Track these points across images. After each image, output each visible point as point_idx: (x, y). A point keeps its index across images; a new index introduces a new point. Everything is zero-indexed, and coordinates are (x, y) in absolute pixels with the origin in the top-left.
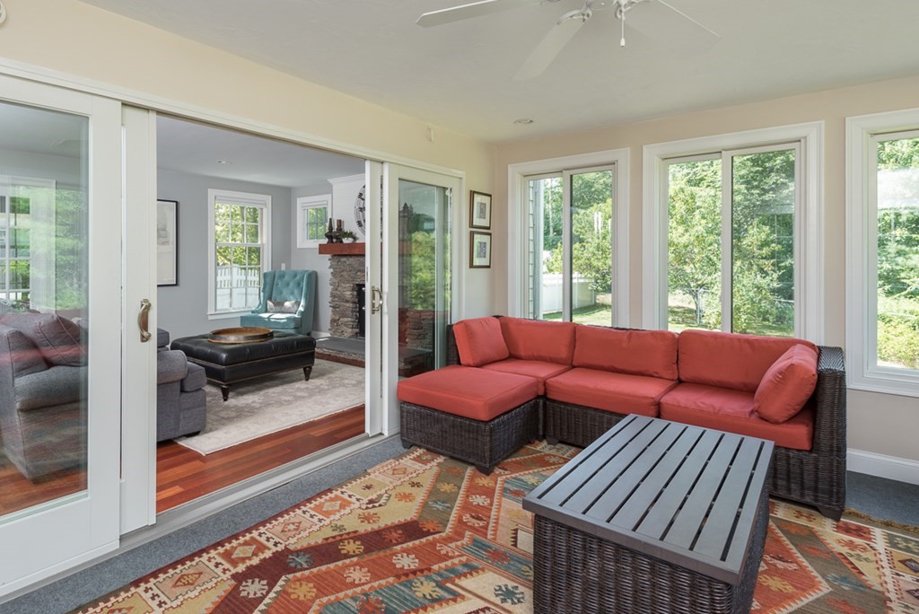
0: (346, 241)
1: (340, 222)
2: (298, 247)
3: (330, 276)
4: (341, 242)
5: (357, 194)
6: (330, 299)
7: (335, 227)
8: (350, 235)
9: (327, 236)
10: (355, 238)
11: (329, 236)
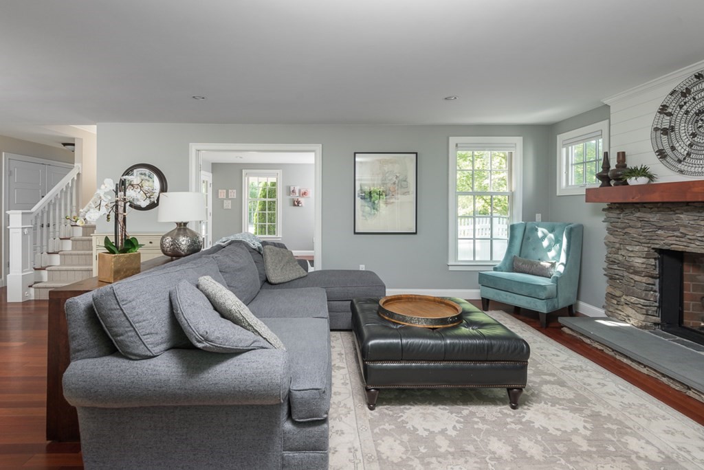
0: (632, 181)
1: (622, 156)
2: (558, 194)
3: (606, 233)
4: (626, 183)
5: (657, 106)
6: (605, 265)
7: (613, 164)
8: (643, 172)
9: (599, 176)
10: (651, 177)
11: (604, 178)
